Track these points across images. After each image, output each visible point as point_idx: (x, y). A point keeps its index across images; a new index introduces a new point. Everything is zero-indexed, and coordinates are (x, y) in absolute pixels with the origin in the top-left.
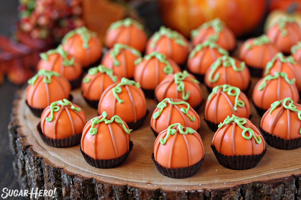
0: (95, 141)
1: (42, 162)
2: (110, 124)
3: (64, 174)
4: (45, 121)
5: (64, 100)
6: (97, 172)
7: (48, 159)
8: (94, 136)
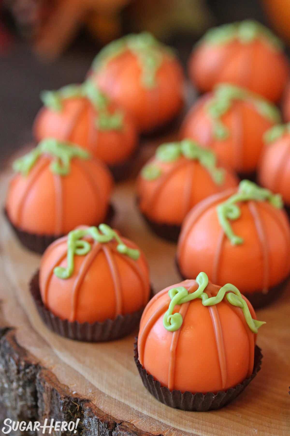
0: (174, 344)
1: (38, 376)
2: (215, 307)
3: (91, 417)
4: (51, 274)
5: (103, 227)
6: (172, 420)
7: (53, 371)
8: (174, 333)
